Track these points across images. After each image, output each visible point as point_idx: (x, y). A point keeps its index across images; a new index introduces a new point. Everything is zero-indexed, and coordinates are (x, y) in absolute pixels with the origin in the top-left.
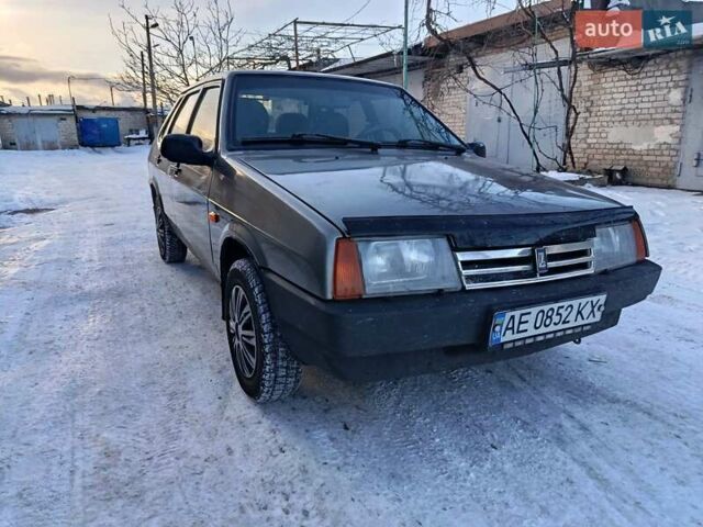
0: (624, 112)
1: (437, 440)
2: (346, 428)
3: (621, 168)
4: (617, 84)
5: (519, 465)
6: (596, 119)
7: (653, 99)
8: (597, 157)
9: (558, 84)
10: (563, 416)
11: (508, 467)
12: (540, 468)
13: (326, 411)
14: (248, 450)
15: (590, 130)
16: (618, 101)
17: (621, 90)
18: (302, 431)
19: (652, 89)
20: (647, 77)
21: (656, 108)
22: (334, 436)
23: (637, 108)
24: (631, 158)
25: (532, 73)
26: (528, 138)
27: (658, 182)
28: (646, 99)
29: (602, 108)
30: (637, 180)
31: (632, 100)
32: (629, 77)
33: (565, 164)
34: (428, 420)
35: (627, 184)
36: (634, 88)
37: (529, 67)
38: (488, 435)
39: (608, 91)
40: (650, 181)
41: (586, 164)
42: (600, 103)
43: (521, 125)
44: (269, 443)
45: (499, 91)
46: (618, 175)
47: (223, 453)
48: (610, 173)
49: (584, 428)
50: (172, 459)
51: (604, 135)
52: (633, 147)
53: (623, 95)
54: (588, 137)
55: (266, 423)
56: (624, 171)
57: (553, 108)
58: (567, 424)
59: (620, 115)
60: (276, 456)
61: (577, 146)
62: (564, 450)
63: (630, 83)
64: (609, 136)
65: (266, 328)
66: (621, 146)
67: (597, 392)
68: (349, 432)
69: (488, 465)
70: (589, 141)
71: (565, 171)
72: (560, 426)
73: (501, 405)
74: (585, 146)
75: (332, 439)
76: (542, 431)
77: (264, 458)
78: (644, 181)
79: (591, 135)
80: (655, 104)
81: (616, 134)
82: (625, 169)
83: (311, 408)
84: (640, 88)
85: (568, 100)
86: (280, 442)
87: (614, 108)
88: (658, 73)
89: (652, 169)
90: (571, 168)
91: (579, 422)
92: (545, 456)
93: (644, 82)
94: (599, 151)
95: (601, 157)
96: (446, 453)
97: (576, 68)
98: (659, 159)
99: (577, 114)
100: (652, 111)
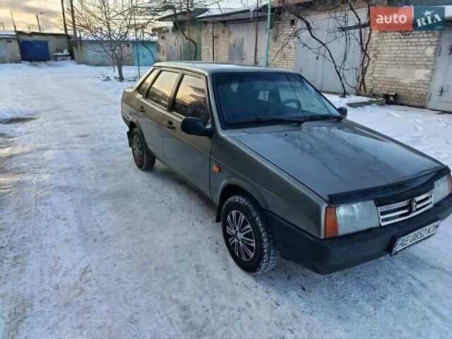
0: (397, 59)
1: (353, 295)
2: (304, 289)
3: (394, 94)
4: (395, 40)
5: (399, 308)
6: (379, 62)
7: (415, 52)
8: (379, 86)
9: (359, 40)
10: (410, 277)
11: (393, 309)
12: (409, 309)
13: (289, 278)
14: (258, 304)
15: (376, 69)
16: (394, 52)
17: (396, 44)
18: (283, 292)
19: (416, 46)
20: (414, 38)
21: (418, 58)
22: (300, 294)
23: (406, 57)
24: (400, 88)
25: (344, 33)
26: (339, 74)
27: (416, 103)
28: (411, 52)
29: (384, 56)
30: (403, 102)
31: (403, 52)
32: (402, 36)
33: (360, 90)
34: (343, 282)
35: (397, 104)
36: (405, 44)
37: (343, 29)
38: (377, 291)
39: (388, 44)
40: (411, 103)
41: (372, 90)
42: (383, 52)
43: (335, 66)
44: (269, 300)
45: (324, 45)
46: (392, 98)
47: (245, 306)
48: (386, 96)
49: (423, 285)
50: (219, 310)
51: (384, 72)
52: (402, 81)
53: (397, 48)
54: (373, 73)
55: (261, 287)
56: (396, 96)
57: (355, 56)
58: (414, 283)
59: (395, 60)
60: (276, 308)
61: (368, 78)
62: (417, 299)
63: (403, 40)
64: (387, 73)
65: (265, 240)
66: (394, 80)
67: (422, 262)
68: (306, 291)
69: (383, 309)
70: (375, 75)
71: (360, 95)
72: (411, 285)
73: (377, 272)
74: (372, 78)
75: (300, 297)
76: (403, 288)
77: (270, 309)
78: (407, 102)
79: (376, 72)
80: (417, 55)
81: (391, 72)
82: (396, 94)
83: (280, 277)
84: (409, 44)
85: (364, 51)
86: (274, 299)
87: (392, 56)
88: (421, 36)
89: (412, 95)
90: (363, 93)
91: (419, 281)
92: (410, 303)
93: (412, 40)
94: (381, 82)
95: (381, 86)
96: (360, 302)
97: (371, 30)
98: (417, 89)
99: (369, 59)
100: (415, 59)
